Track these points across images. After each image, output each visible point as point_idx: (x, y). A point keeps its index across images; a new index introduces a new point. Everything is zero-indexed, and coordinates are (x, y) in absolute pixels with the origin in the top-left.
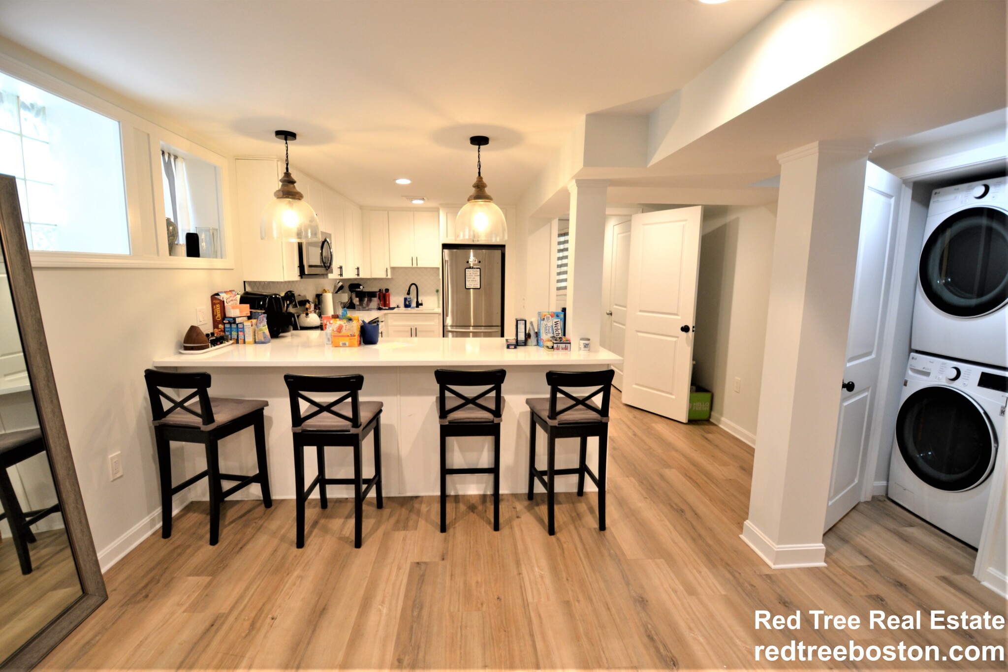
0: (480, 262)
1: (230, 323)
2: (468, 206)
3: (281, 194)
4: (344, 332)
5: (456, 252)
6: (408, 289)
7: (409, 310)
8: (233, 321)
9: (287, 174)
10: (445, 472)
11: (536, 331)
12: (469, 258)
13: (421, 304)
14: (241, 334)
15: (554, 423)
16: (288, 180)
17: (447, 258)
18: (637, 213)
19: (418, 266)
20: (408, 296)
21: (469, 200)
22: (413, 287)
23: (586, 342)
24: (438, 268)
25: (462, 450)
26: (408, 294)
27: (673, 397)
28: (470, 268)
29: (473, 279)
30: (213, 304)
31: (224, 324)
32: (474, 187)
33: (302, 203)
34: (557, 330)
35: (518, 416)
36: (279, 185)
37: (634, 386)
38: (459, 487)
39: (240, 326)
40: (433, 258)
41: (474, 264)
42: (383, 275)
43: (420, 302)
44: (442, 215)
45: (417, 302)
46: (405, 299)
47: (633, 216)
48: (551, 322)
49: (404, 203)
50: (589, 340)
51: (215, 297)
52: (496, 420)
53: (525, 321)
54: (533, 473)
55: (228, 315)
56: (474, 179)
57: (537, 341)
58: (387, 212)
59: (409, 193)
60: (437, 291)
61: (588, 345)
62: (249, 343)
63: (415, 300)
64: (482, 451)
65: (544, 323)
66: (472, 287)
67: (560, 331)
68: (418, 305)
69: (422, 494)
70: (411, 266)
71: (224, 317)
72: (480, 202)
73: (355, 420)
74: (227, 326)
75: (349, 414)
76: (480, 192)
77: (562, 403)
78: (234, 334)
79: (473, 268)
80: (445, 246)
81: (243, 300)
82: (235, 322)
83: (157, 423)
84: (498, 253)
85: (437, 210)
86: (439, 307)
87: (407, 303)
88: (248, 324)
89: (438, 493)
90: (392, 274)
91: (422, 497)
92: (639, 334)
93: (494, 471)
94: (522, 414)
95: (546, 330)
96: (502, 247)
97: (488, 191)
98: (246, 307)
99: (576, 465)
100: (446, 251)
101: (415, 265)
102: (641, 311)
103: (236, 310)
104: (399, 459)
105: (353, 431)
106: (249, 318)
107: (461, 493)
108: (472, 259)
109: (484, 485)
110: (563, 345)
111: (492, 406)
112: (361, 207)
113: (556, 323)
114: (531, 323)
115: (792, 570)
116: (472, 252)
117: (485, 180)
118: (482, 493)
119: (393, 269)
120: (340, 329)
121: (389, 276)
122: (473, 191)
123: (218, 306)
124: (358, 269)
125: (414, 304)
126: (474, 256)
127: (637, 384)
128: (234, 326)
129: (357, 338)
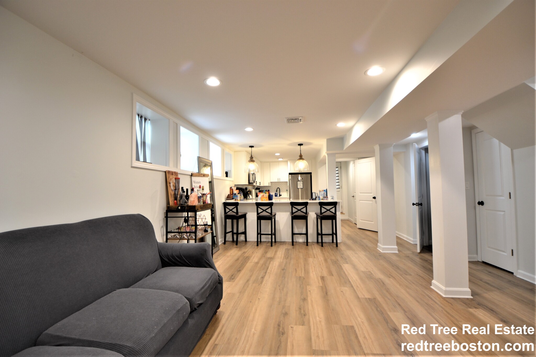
0: (302, 179)
1: (234, 195)
2: (298, 162)
3: (250, 161)
4: (264, 196)
5: (294, 176)
6: (276, 190)
7: (277, 197)
8: (235, 194)
9: (251, 156)
10: (293, 234)
11: (319, 196)
12: (298, 177)
13: (281, 195)
14: (237, 198)
15: (322, 215)
16: (252, 158)
17: (290, 178)
18: (356, 159)
19: (280, 181)
20: (276, 192)
21: (298, 160)
22: (278, 189)
23: (332, 197)
24: (287, 182)
25: (297, 228)
26: (277, 191)
27: (373, 223)
28: (299, 181)
29: (300, 185)
30: (230, 190)
31: (233, 195)
32: (299, 156)
33: (255, 163)
34: (324, 195)
35: (313, 218)
36: (249, 159)
37: (360, 221)
38: (297, 239)
39: (237, 196)
40: (286, 178)
41: (300, 180)
42: (268, 185)
43: (281, 194)
44: (289, 163)
45: (280, 194)
46: (275, 194)
47: (355, 161)
48: (322, 193)
49: (276, 160)
50: (333, 197)
51: (231, 188)
52: (306, 215)
53: (315, 193)
54: (318, 234)
55: (234, 193)
56: (299, 154)
57: (319, 199)
58: (269, 163)
59: (278, 157)
60: (287, 190)
61: (333, 198)
62: (239, 200)
63: (279, 194)
64: (303, 228)
65: (320, 193)
66: (300, 188)
67: (325, 195)
68: (280, 195)
69: (286, 241)
70: (277, 181)
71: (233, 193)
72: (301, 160)
73: (271, 214)
74: (234, 196)
75: (270, 212)
76: (301, 158)
77: (323, 210)
78: (235, 198)
79: (300, 181)
80: (290, 174)
81: (237, 189)
82: (236, 195)
83: (225, 215)
84: (309, 175)
85: (287, 161)
86: (287, 196)
87: (276, 195)
88: (239, 195)
89: (291, 241)
90: (271, 184)
91: (286, 242)
92: (361, 201)
93: (306, 234)
94: (314, 218)
95: (321, 195)
96: (310, 173)
97: (303, 157)
98: (238, 190)
99: (331, 233)
100: (290, 175)
101: (279, 181)
102: (360, 193)
103: (236, 192)
104: (280, 230)
105: (271, 216)
106: (238, 194)
107: (297, 241)
108: (300, 178)
109: (304, 239)
110: (326, 199)
111: (305, 212)
112: (261, 162)
113: (324, 193)
114: (317, 193)
115: (387, 253)
116: (299, 175)
117: (302, 155)
118: (303, 241)
119: (271, 182)
120: (263, 196)
121: (270, 185)
122: (299, 158)
123: (231, 190)
124: (260, 182)
125: (278, 195)
126: (300, 177)
127: (361, 220)
128: (235, 196)
129: (268, 198)
